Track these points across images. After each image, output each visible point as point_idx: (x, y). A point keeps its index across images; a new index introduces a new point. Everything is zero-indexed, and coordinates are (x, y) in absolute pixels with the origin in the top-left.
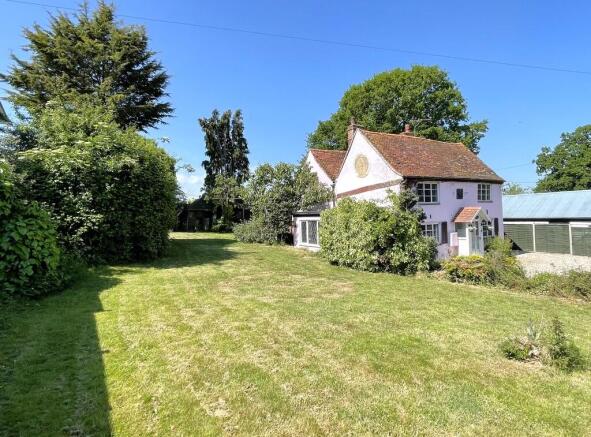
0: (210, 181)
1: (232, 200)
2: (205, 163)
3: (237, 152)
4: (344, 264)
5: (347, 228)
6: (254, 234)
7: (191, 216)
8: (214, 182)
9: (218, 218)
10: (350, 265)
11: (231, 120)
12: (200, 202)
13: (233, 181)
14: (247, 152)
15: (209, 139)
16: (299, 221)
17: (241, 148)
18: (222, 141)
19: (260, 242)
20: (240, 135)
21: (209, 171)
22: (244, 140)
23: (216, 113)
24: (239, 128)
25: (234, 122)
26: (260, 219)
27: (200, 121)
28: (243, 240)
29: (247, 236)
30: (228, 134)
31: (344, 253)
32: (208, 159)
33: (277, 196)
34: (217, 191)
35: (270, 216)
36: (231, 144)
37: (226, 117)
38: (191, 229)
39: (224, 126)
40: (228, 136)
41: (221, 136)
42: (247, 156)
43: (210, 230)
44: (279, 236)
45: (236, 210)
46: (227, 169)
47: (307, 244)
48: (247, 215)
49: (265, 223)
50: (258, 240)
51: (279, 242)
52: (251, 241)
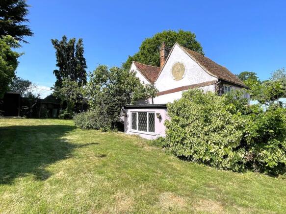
0: (59, 84)
1: (75, 97)
2: (56, 72)
3: (79, 66)
4: (200, 161)
5: (207, 120)
6: (91, 123)
7: (43, 107)
8: (62, 84)
9: (64, 108)
10: (207, 163)
11: (75, 45)
12: (50, 98)
13: (76, 83)
14: (86, 67)
15: (59, 54)
16: (130, 112)
17: (82, 64)
18: (68, 59)
19: (96, 129)
20: (81, 55)
21: (58, 77)
22: (84, 59)
23: (65, 38)
24: (80, 51)
25: (77, 46)
26: (97, 110)
27: (53, 41)
28: (81, 127)
29: (86, 124)
30: (73, 54)
31: (202, 150)
32: (58, 69)
33: (112, 92)
34: (64, 90)
35: (106, 107)
36: (75, 61)
37: (72, 42)
38: (43, 117)
39: (70, 48)
40: (73, 56)
41: (68, 55)
42: (86, 69)
43: (57, 118)
44: (113, 124)
45: (77, 104)
46: (72, 77)
47: (137, 131)
48: (85, 107)
49: (101, 114)
50: (94, 127)
51: (112, 129)
52: (89, 128)
